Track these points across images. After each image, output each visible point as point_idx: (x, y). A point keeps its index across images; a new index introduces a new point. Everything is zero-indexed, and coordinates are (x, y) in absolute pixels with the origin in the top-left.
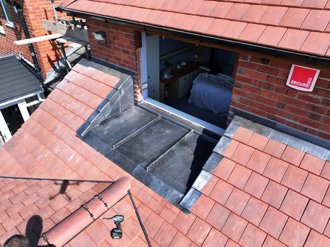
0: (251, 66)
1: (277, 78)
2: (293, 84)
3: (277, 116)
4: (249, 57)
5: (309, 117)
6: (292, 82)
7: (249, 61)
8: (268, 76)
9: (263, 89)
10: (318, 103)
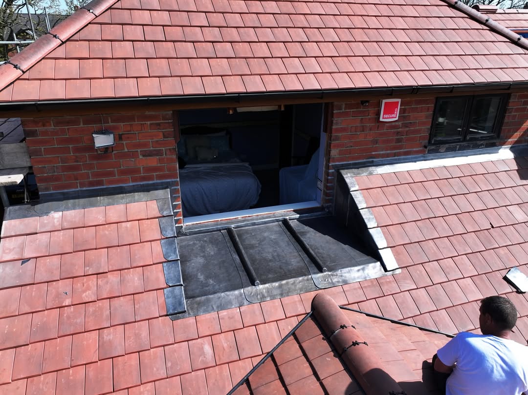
0: (346, 114)
1: (369, 118)
2: (385, 118)
3: (374, 153)
4: (344, 106)
5: (396, 143)
6: (385, 116)
7: (343, 110)
8: (362, 119)
9: (359, 133)
10: (399, 128)
